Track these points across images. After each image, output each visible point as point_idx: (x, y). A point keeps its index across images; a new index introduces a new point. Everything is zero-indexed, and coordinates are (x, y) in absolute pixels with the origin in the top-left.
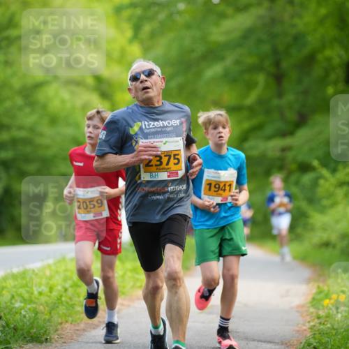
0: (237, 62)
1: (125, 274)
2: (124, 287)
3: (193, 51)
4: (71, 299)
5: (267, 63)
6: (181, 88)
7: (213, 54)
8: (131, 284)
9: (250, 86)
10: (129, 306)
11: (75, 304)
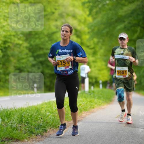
0: (129, 23)
1: (87, 103)
2: (87, 108)
3: (112, 19)
4: (67, 112)
5: (141, 23)
6: (107, 33)
7: (120, 20)
8: (90, 106)
9: (135, 32)
10: (89, 115)
11: (69, 114)
